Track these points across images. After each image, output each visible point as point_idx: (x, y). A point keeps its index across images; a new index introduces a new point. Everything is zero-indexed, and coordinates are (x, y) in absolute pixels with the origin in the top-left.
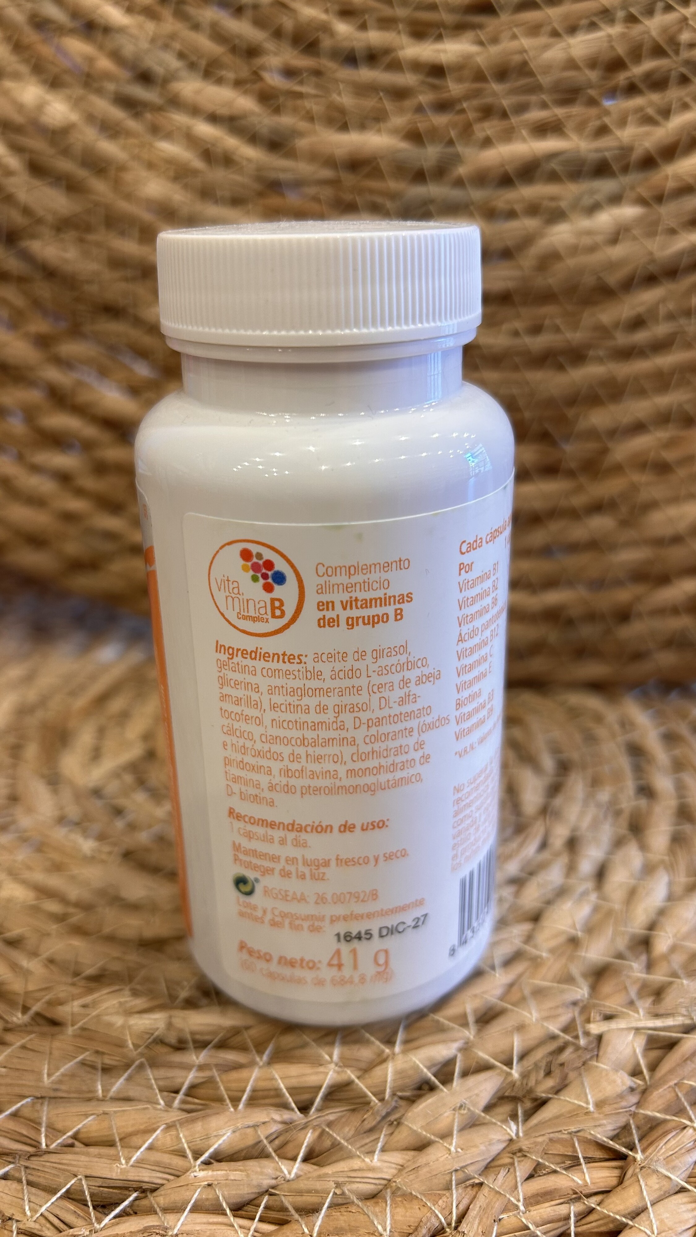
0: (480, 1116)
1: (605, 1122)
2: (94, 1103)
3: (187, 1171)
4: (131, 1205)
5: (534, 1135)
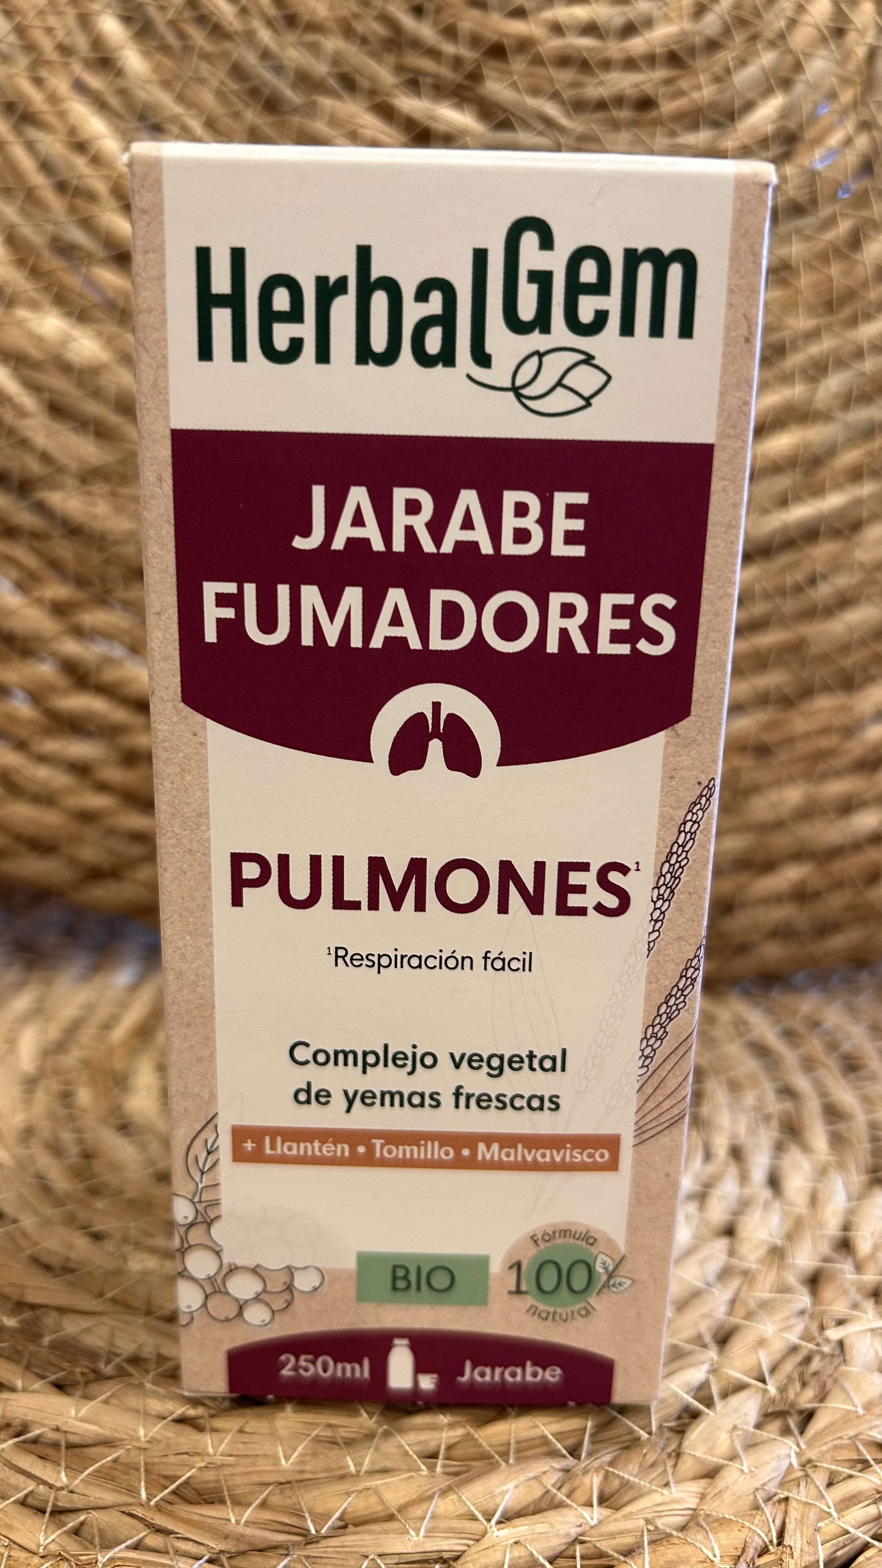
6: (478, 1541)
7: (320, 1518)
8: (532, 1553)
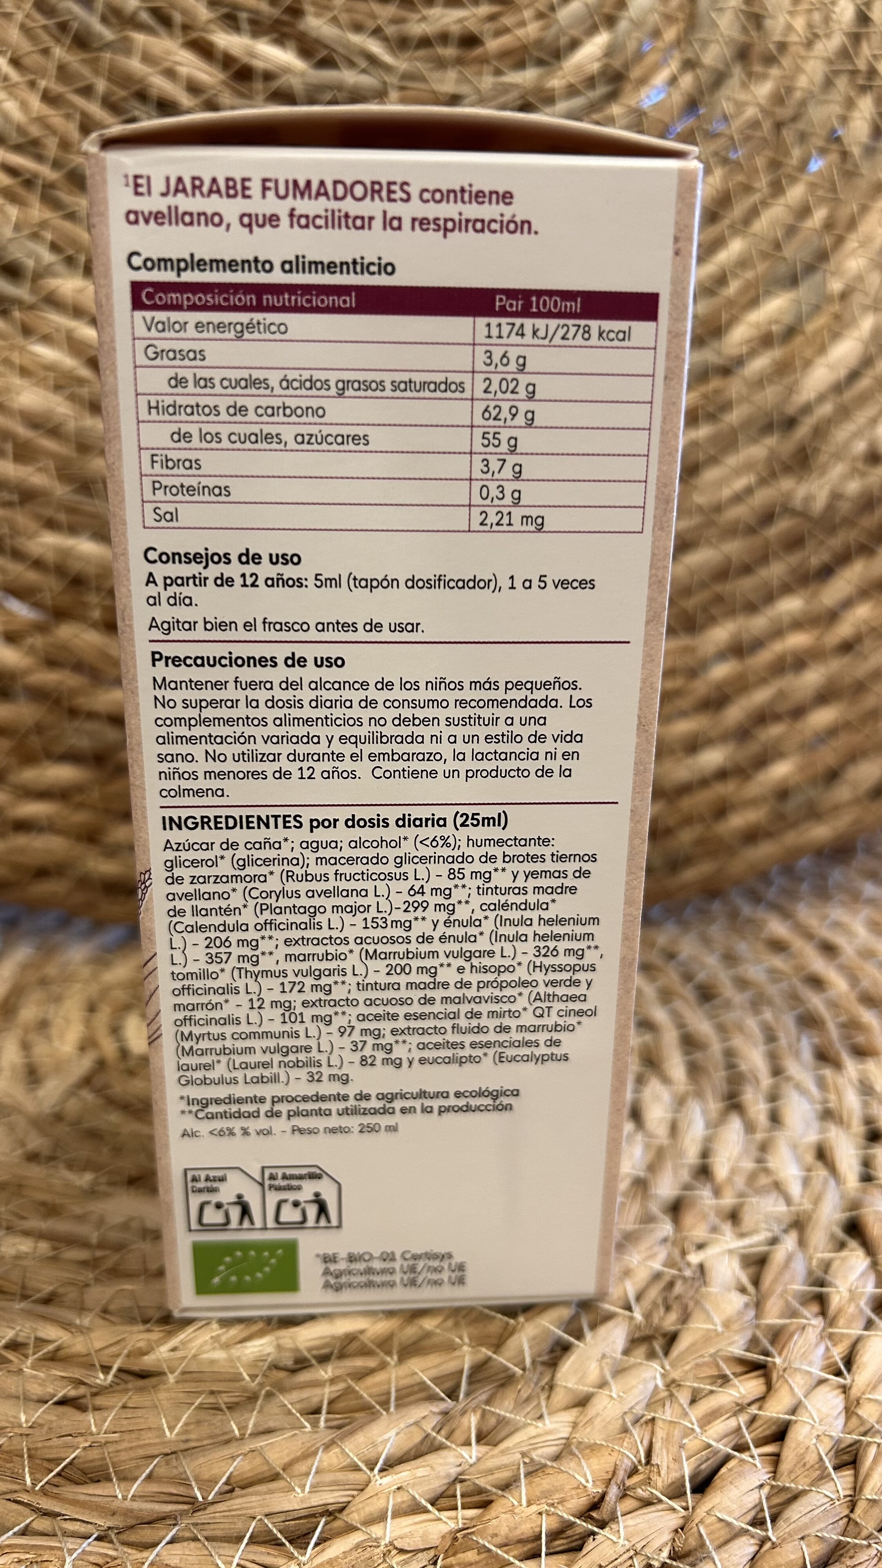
6: (362, 1490)
7: (207, 1484)
8: (414, 1497)
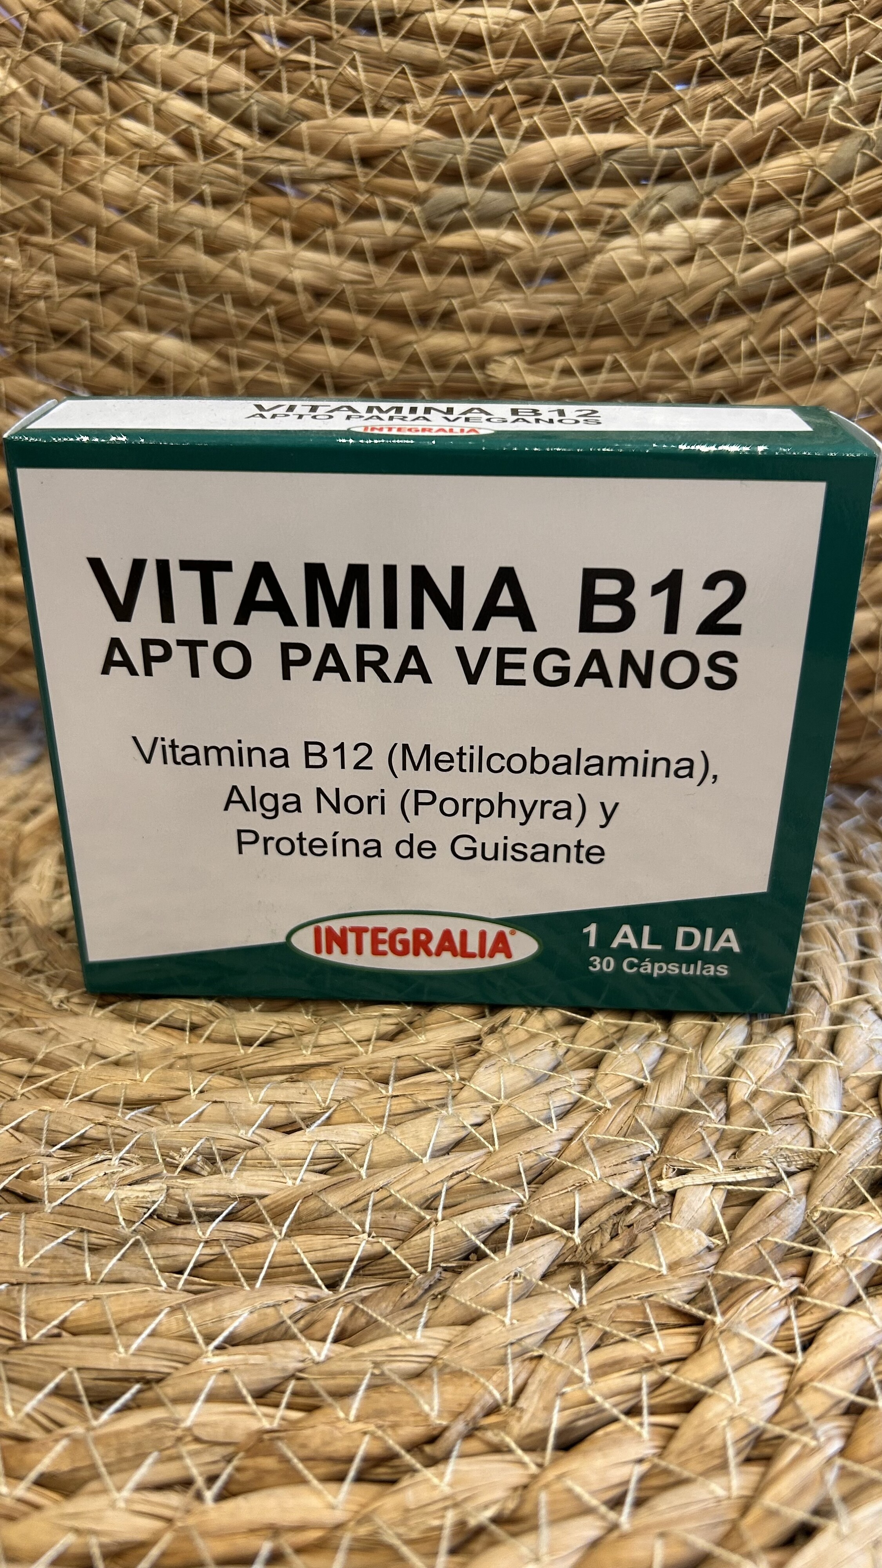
0: (538, 1285)
1: (679, 1285)
2: (82, 1287)
3: (198, 1356)
4: (134, 1398)
5: (599, 1302)
